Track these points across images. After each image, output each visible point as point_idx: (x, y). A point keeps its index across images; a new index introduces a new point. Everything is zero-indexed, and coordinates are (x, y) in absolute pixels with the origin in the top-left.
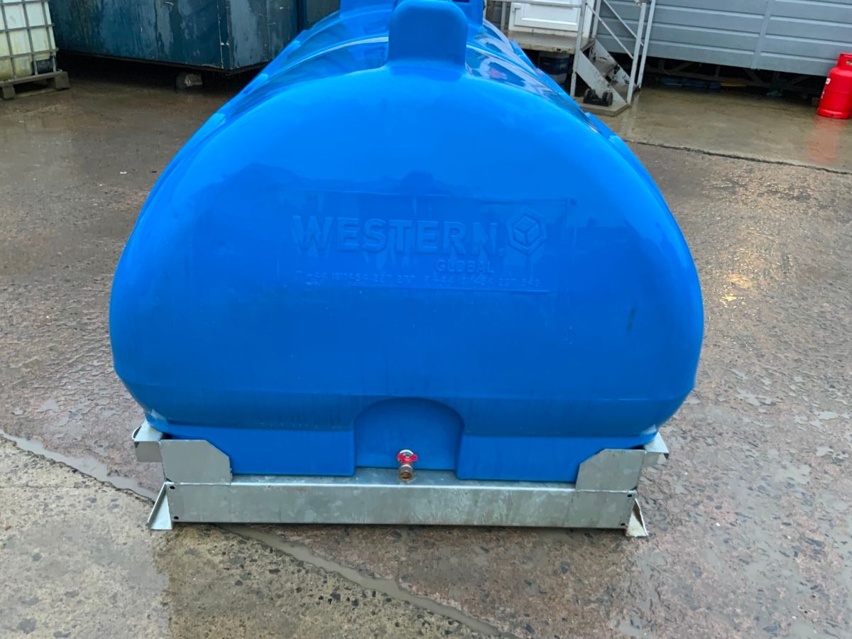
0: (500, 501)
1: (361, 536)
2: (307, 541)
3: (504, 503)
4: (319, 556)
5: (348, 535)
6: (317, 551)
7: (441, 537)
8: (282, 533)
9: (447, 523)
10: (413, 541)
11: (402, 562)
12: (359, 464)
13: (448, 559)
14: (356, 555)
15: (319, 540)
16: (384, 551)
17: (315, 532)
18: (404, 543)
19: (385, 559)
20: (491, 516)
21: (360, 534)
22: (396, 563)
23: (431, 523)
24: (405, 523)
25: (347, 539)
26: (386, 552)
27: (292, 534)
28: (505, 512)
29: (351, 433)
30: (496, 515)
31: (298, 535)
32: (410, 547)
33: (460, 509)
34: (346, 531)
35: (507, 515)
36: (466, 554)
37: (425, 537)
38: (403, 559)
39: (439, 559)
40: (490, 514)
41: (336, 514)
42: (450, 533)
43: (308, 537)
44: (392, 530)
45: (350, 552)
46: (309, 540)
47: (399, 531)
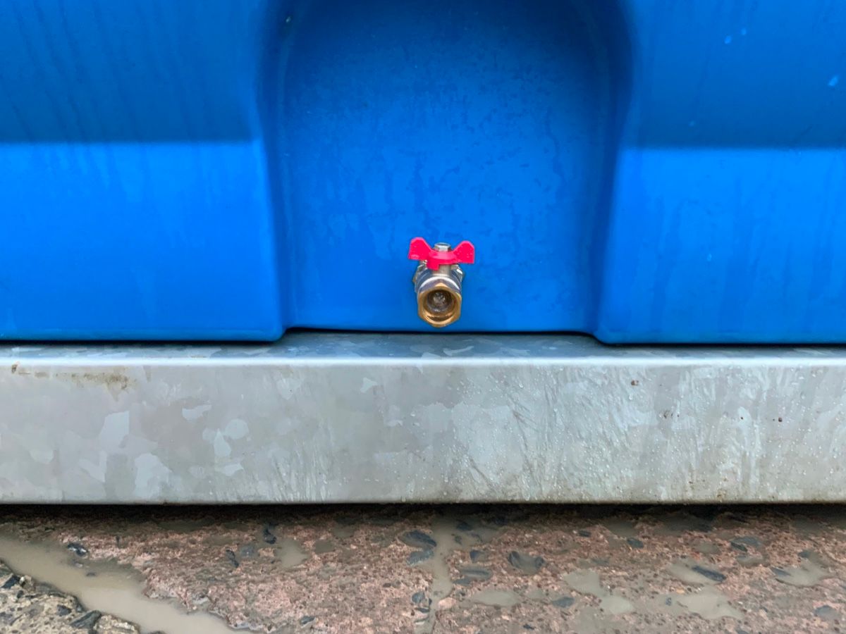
0: (742, 411)
1: (310, 544)
2: (142, 560)
3: (754, 415)
4: (166, 598)
5: (273, 542)
6: (163, 586)
7: (559, 544)
8: (75, 540)
9: (573, 496)
10: (473, 554)
11: (439, 615)
12: (298, 322)
13: (595, 601)
14: (283, 594)
15: (178, 555)
16: (377, 583)
17: (175, 537)
18: (446, 560)
19: (383, 604)
20: (714, 469)
21: (311, 538)
22: (419, 614)
23: (528, 497)
24: (445, 497)
25: (267, 553)
26: (387, 585)
27: (103, 541)
28: (756, 451)
29: (256, 150)
30: (729, 465)
31: (119, 546)
32: (463, 571)
33: (617, 443)
34: (267, 533)
35: (763, 463)
36: (652, 587)
37: (507, 544)
38: (445, 603)
39: (565, 602)
40: (709, 462)
41: (231, 469)
42: (583, 534)
43: (146, 550)
44: (408, 530)
45: (266, 587)
46: (147, 557)
47: (427, 531)
